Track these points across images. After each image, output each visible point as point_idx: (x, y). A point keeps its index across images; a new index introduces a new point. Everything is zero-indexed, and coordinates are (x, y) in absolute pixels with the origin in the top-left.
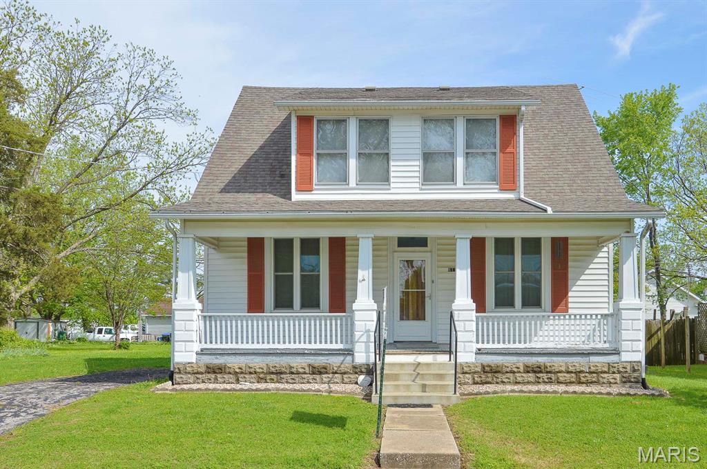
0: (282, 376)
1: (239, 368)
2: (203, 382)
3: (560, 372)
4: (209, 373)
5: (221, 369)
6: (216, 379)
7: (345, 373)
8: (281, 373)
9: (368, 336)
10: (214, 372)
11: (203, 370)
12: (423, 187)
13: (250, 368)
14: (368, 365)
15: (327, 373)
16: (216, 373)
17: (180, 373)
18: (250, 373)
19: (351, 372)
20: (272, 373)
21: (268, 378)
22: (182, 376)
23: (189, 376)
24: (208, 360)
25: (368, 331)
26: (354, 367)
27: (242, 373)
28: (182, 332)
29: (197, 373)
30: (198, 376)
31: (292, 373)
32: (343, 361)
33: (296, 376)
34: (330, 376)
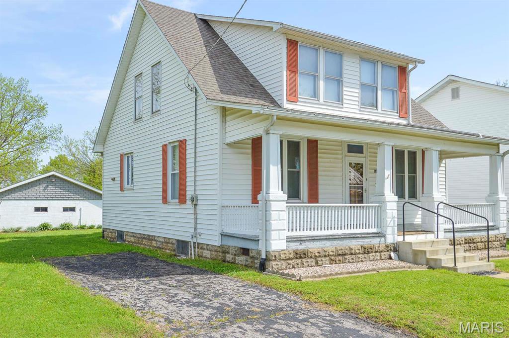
0: (346, 257)
1: (318, 253)
2: (293, 267)
3: (478, 242)
4: (297, 258)
5: (305, 254)
6: (302, 263)
7: (382, 251)
8: (345, 255)
9: (394, 221)
10: (301, 257)
11: (292, 256)
12: (362, 109)
13: (325, 251)
14: (394, 244)
15: (372, 252)
16: (302, 258)
17: (275, 260)
18: (325, 256)
19: (385, 250)
20: (339, 255)
21: (337, 259)
22: (277, 263)
23: (283, 262)
24: (295, 246)
25: (393, 218)
26: (387, 246)
27: (320, 256)
28: (277, 222)
29: (289, 259)
30: (289, 261)
31: (352, 254)
32: (380, 242)
33: (354, 256)
34: (374, 254)
